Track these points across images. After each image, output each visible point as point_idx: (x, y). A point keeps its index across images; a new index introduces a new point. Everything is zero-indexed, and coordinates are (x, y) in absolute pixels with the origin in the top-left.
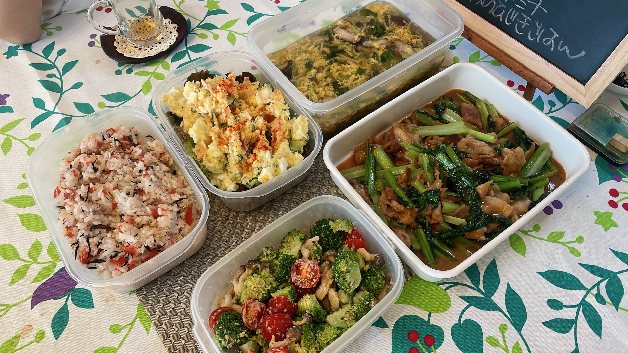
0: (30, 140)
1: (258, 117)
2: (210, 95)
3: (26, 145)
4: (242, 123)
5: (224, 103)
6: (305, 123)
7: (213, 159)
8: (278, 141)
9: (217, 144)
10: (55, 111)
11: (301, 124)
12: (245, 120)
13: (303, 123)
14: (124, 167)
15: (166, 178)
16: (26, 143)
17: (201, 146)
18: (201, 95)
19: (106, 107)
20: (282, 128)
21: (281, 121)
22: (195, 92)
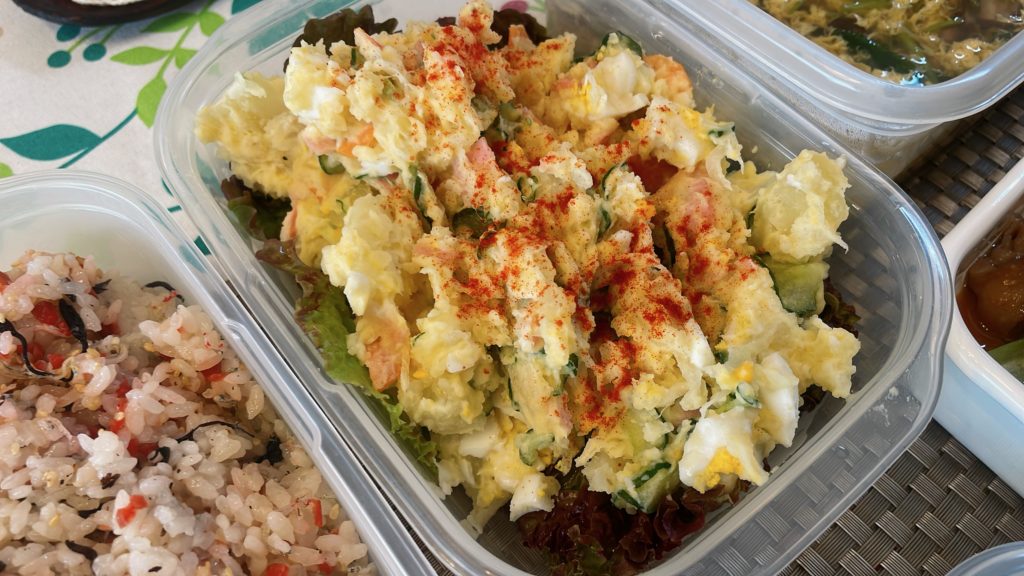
1: (618, 173)
2: (399, 96)
4: (552, 207)
5: (464, 124)
6: (835, 183)
7: (442, 383)
8: (717, 271)
9: (456, 309)
11: (817, 190)
12: (562, 190)
13: (826, 185)
14: (32, 461)
15: (234, 502)
17: (384, 323)
18: (361, 94)
20: (720, 210)
21: (708, 181)
22: (335, 84)
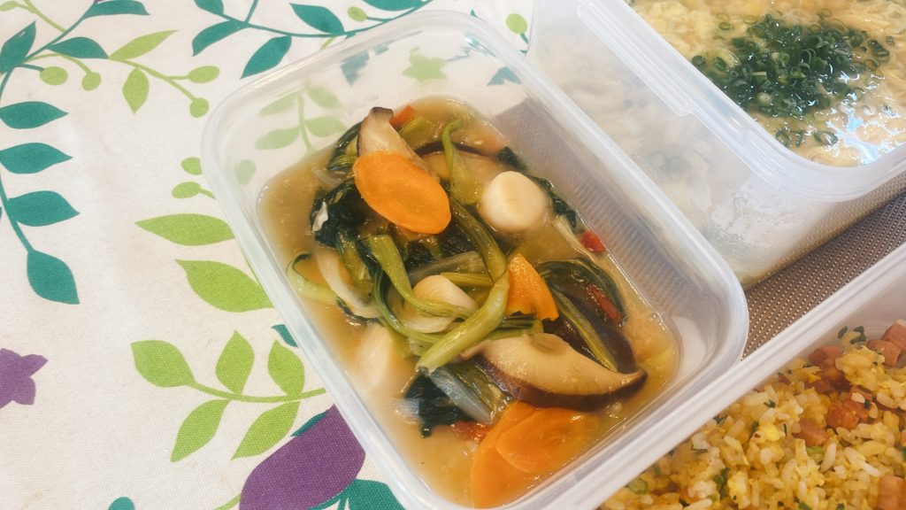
0: (192, 80)
3: (184, 91)
10: (250, 22)
16: (184, 86)
19: (368, 18)
